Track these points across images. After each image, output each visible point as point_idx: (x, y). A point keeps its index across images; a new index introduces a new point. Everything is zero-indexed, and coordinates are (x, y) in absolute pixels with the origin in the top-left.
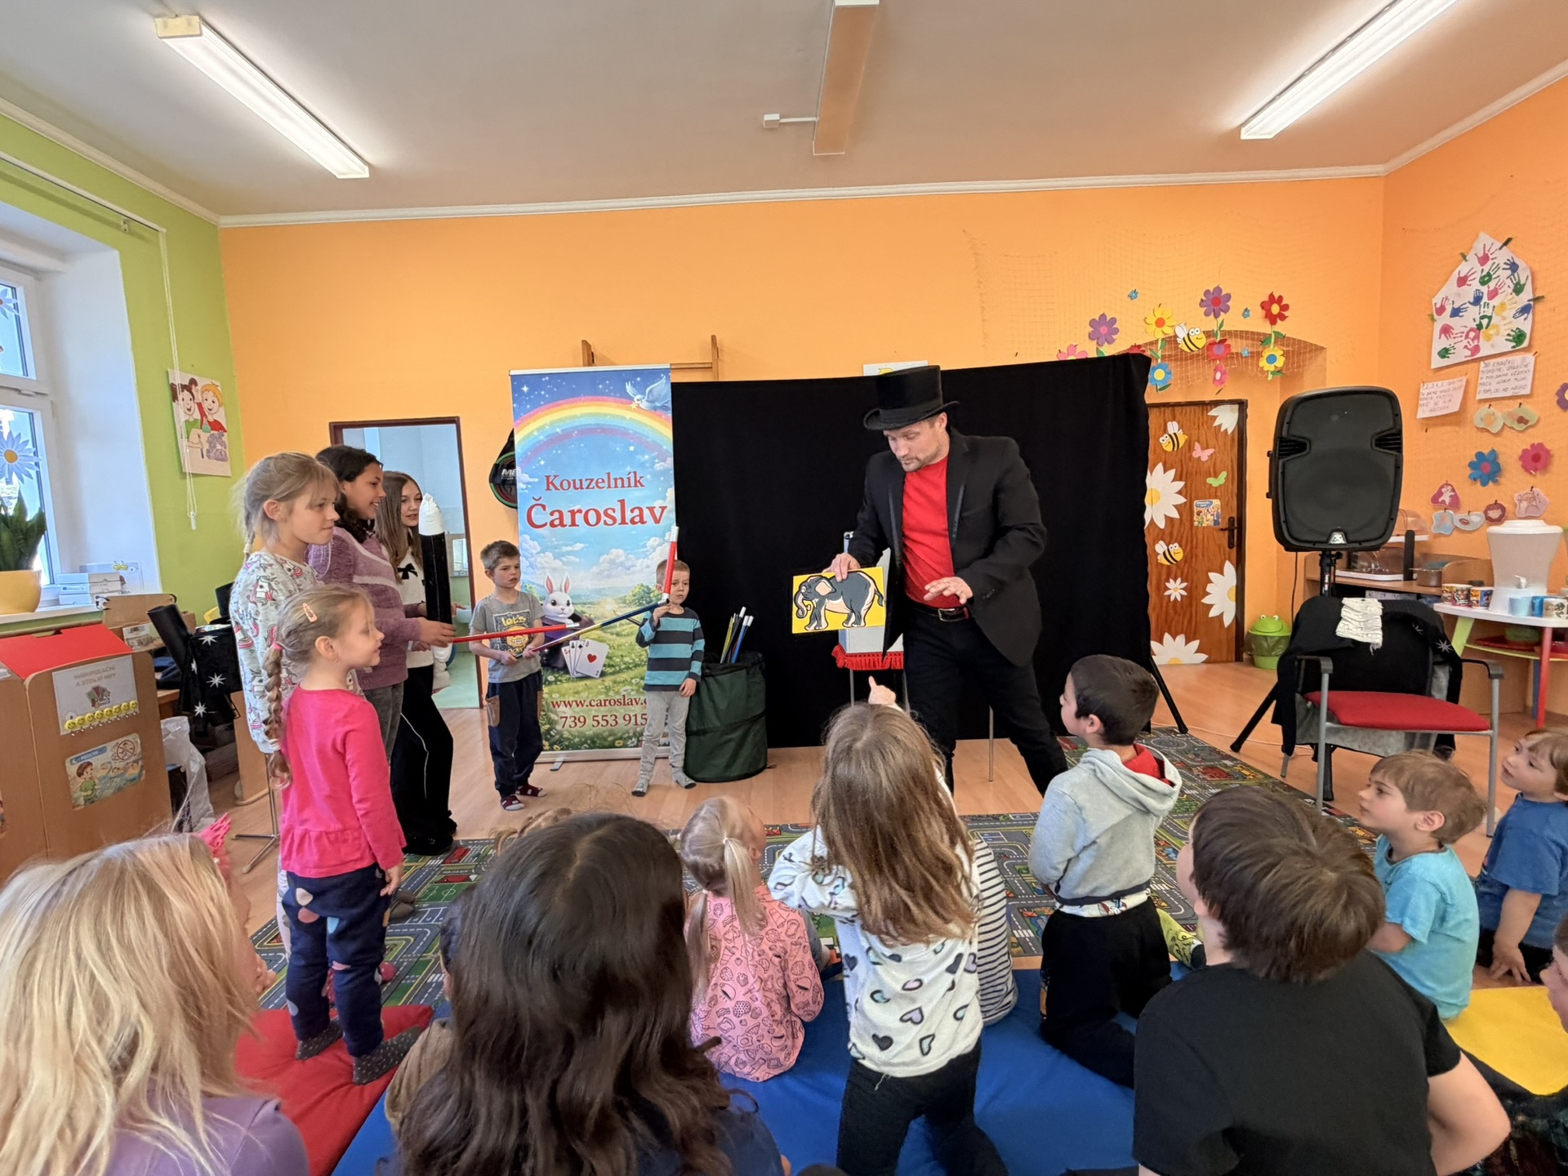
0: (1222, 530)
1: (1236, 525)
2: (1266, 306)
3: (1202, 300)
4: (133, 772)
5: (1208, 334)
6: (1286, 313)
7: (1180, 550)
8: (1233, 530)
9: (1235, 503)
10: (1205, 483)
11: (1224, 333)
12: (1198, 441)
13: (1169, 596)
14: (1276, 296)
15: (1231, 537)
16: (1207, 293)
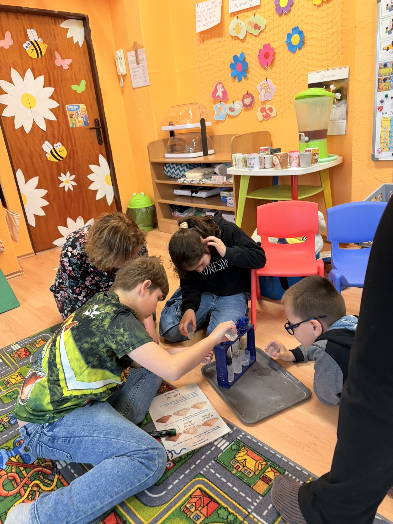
0: (91, 129)
1: (100, 125)
7: (64, 148)
8: (99, 129)
9: (95, 107)
10: (71, 89)
12: (58, 52)
13: (64, 187)
15: (99, 135)
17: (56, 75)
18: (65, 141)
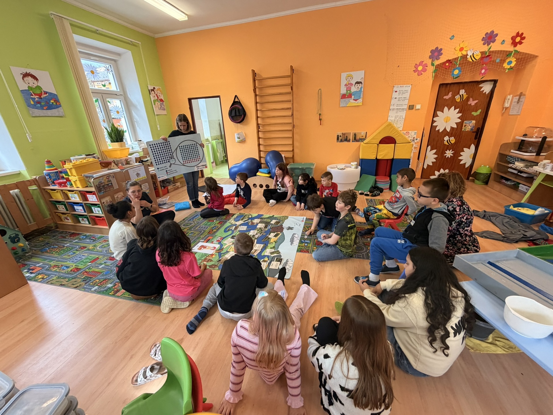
0: (473, 132)
1: (480, 131)
2: (513, 39)
3: (483, 38)
5: (482, 53)
6: (523, 41)
7: (454, 139)
8: (478, 132)
9: (481, 122)
11: (490, 52)
13: (446, 156)
14: (520, 33)
15: (476, 135)
16: (487, 33)
17: (466, 108)
18: (456, 137)
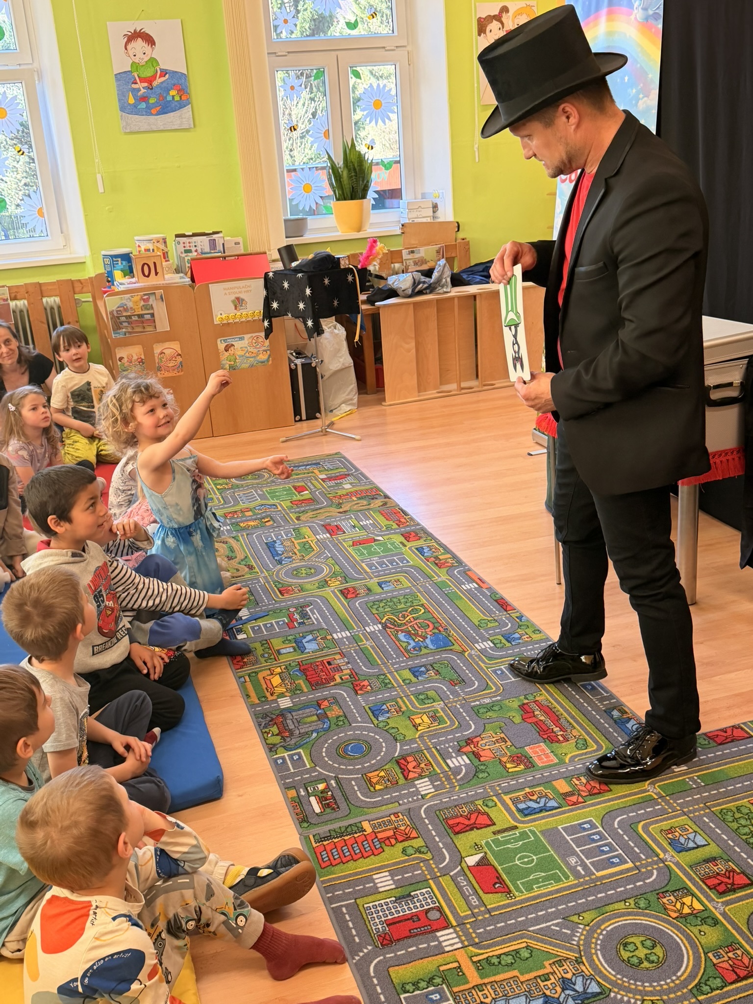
4: (263, 357)
